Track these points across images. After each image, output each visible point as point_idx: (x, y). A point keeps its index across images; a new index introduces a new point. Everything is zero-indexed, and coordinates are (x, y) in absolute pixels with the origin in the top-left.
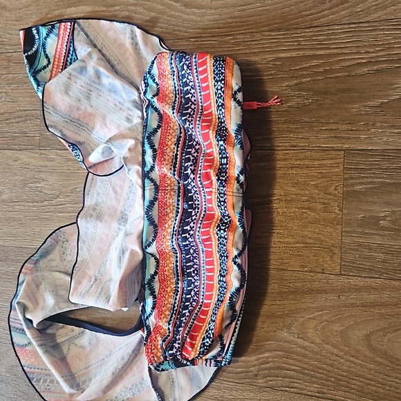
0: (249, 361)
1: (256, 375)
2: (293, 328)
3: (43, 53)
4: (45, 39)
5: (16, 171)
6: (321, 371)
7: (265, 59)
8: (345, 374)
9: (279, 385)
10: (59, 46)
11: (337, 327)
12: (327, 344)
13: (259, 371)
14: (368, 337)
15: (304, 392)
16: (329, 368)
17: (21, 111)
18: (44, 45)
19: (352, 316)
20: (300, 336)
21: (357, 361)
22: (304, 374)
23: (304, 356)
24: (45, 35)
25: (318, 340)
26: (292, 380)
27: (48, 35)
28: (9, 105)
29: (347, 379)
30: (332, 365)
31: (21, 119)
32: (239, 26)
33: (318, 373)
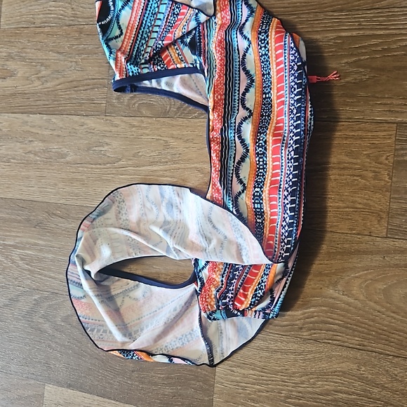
0: (295, 315)
1: (301, 328)
2: (339, 286)
3: (116, 24)
4: (120, 11)
5: (82, 136)
6: (363, 325)
7: (326, 37)
8: (386, 328)
9: (323, 337)
10: (133, 19)
11: (381, 286)
12: (370, 300)
13: (303, 324)
15: (346, 344)
16: (372, 323)
17: (89, 79)
18: (118, 17)
19: (395, 275)
20: (345, 293)
21: (398, 317)
22: (347, 328)
23: (348, 311)
24: (120, 7)
25: (362, 297)
26: (335, 333)
27: (123, 7)
28: (79, 73)
29: (387, 333)
30: (373, 320)
31: (89, 87)
32: (304, 6)
33: (359, 327)
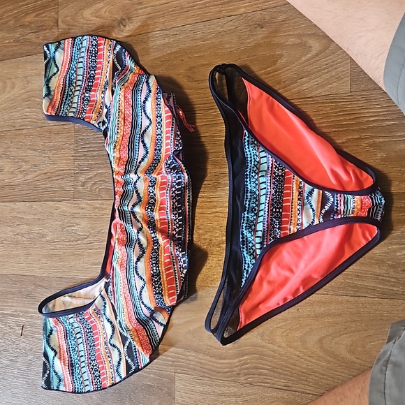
0: (232, 363)
1: (239, 374)
2: (265, 336)
5: (57, 218)
6: (287, 369)
8: (304, 371)
9: (256, 381)
11: (298, 334)
12: (290, 347)
13: (240, 370)
14: (320, 341)
15: (275, 386)
16: (293, 367)
17: (60, 170)
19: (308, 325)
20: (271, 341)
21: (313, 360)
22: (274, 372)
23: (273, 357)
25: (284, 345)
26: (265, 377)
28: (51, 166)
29: (306, 375)
30: (294, 364)
31: (60, 177)
33: (284, 370)
